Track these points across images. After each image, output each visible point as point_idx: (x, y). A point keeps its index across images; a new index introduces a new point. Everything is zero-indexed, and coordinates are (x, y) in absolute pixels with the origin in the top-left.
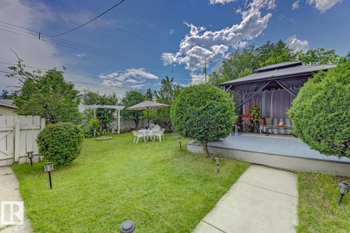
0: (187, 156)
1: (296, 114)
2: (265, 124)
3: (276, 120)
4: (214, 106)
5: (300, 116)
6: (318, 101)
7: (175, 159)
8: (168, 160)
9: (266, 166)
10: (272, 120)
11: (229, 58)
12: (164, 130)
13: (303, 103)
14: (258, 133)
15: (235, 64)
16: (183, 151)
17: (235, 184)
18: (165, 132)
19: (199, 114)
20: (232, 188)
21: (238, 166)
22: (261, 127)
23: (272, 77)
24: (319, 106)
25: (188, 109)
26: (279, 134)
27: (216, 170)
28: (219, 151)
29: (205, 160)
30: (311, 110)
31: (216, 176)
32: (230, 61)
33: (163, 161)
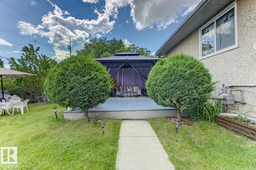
0: (66, 125)
1: (152, 84)
2: (119, 90)
3: (125, 88)
4: (97, 77)
5: (155, 85)
6: (166, 76)
7: (53, 132)
8: (44, 135)
9: (130, 119)
10: (123, 88)
11: (89, 43)
12: (28, 100)
13: (156, 77)
14: (115, 96)
15: (94, 47)
16: (59, 120)
17: (119, 140)
18: (28, 103)
19: (85, 83)
20: (119, 144)
21: (114, 123)
22: (117, 93)
23: (127, 60)
24: (166, 79)
25: (72, 79)
26: (127, 96)
27: (101, 132)
28: (97, 114)
29: (87, 125)
30: (162, 81)
31: (103, 138)
32: (90, 45)
33: (36, 138)
